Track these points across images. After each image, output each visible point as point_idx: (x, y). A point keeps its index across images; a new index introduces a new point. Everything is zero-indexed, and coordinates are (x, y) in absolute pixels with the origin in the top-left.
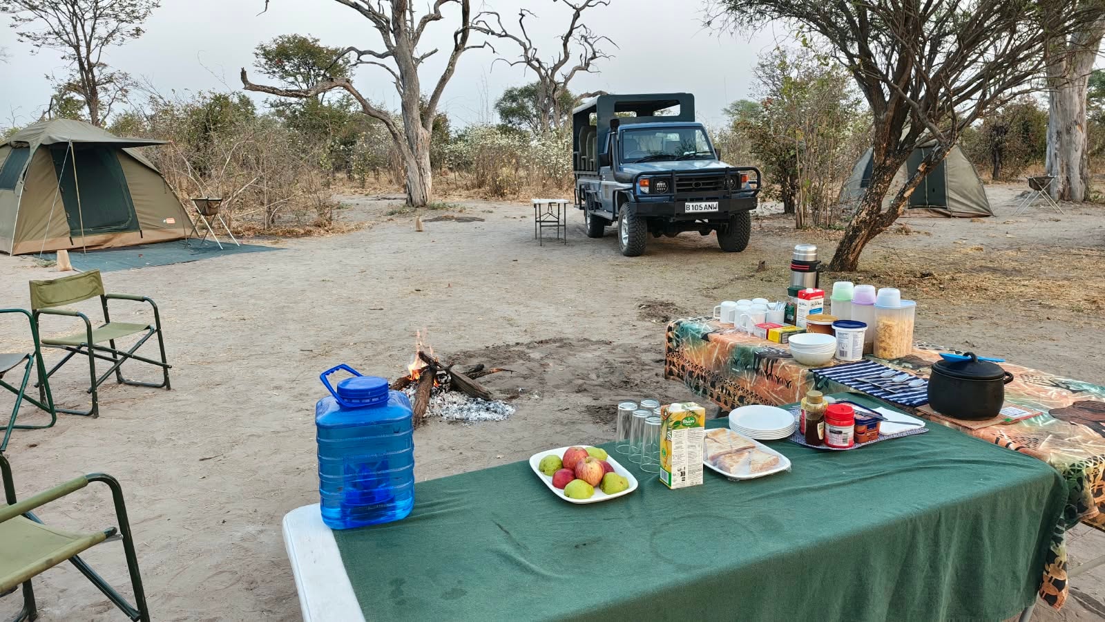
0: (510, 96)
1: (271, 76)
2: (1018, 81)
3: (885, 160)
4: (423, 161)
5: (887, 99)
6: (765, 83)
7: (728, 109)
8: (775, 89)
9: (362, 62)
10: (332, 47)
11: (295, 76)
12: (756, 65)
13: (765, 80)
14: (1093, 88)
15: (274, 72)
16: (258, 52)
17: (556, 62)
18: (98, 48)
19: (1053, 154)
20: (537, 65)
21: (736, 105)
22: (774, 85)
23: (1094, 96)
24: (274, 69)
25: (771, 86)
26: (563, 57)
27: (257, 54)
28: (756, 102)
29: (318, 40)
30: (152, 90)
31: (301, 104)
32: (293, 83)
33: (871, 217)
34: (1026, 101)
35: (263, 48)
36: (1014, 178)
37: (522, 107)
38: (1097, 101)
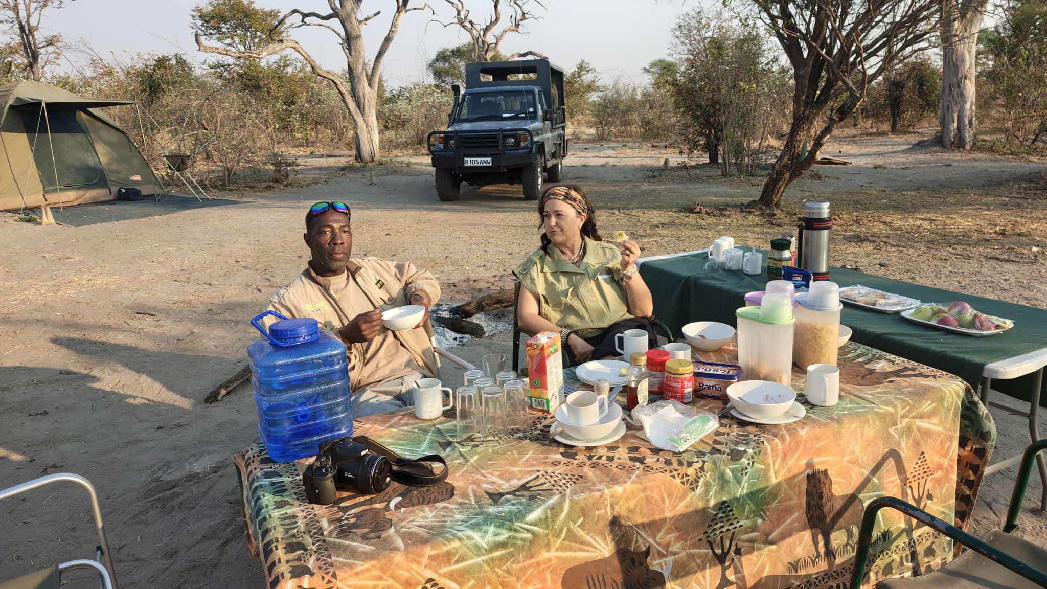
0: (442, 57)
1: (208, 38)
2: (918, 38)
3: (804, 111)
4: (370, 119)
5: (805, 56)
6: (683, 43)
7: (648, 68)
8: (692, 49)
9: (305, 24)
10: (268, 9)
11: (232, 38)
12: (674, 26)
13: (683, 40)
14: (981, 46)
15: (211, 34)
16: (194, 13)
17: (488, 24)
18: (38, 12)
19: (945, 106)
20: (469, 26)
21: (654, 65)
22: (690, 44)
23: (981, 53)
24: (211, 31)
25: (688, 46)
26: (494, 19)
27: (193, 16)
28: (673, 61)
29: (253, 2)
30: (91, 52)
31: (239, 65)
32: (230, 45)
33: (792, 162)
34: (920, 59)
35: (200, 11)
36: (911, 129)
37: (453, 67)
38: (985, 58)
